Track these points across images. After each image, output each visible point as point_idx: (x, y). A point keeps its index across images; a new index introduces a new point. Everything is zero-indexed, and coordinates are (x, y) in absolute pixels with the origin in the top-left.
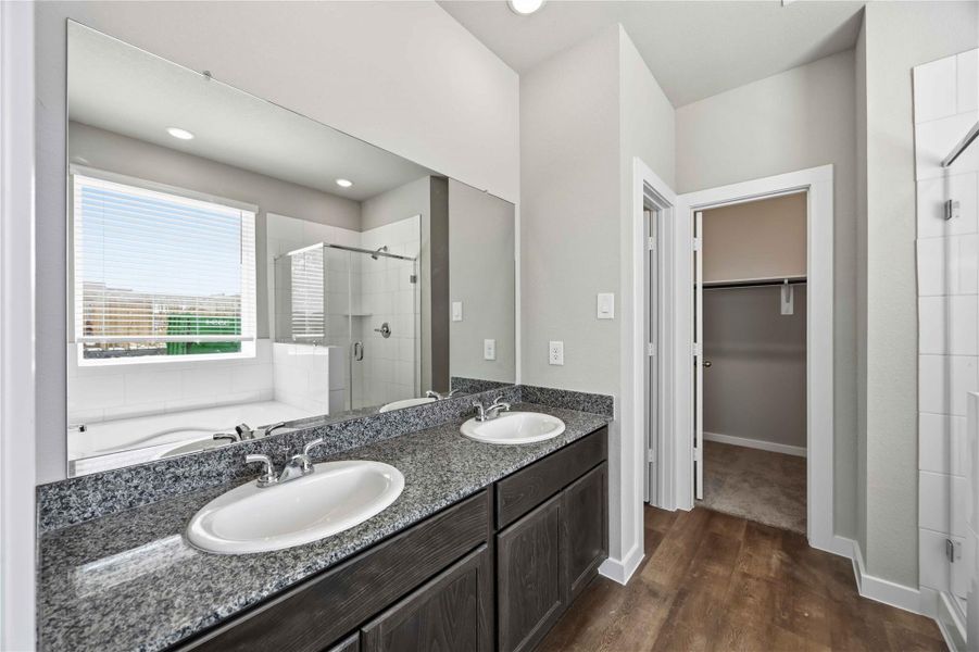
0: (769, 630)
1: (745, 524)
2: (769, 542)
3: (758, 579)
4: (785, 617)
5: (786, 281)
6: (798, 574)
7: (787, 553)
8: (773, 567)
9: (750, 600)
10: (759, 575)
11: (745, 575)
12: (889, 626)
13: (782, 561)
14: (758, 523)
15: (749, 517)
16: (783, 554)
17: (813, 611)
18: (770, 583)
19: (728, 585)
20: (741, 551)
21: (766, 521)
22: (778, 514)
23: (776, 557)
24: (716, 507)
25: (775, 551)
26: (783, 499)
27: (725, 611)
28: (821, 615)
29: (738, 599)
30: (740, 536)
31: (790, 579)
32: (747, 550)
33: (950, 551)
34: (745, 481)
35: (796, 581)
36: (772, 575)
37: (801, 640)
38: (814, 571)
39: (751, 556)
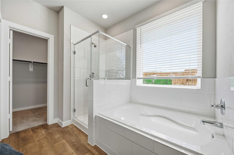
0: (52, 147)
1: (30, 129)
2: (40, 130)
3: (42, 139)
4: (53, 142)
5: (32, 62)
6: (50, 131)
7: (45, 129)
8: (44, 134)
9: (44, 145)
10: (42, 138)
11: (39, 141)
12: (69, 129)
13: (45, 132)
14: (34, 127)
15: (31, 127)
16: (45, 130)
17: (57, 136)
18: (46, 138)
19: (36, 146)
20: (34, 136)
21: (36, 125)
22: (38, 122)
23: (43, 132)
24: (18, 130)
25: (42, 131)
26: (37, 119)
27: (40, 153)
28: (59, 136)
29: (41, 147)
30: (31, 133)
31: (49, 134)
32: (35, 135)
33: (74, 110)
34: (24, 119)
35: (51, 133)
36: (45, 136)
37: (59, 143)
38: (53, 129)
39: (37, 136)
